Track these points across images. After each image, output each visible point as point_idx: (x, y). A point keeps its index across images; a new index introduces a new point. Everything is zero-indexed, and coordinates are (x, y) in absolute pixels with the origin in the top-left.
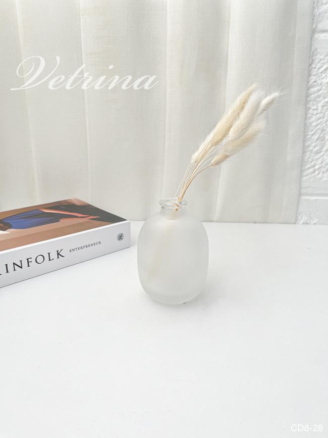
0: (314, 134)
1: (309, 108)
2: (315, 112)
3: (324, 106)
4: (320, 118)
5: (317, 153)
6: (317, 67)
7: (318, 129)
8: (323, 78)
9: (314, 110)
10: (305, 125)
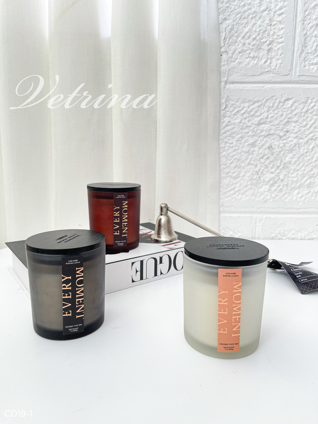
6: (231, 110)
8: (235, 119)
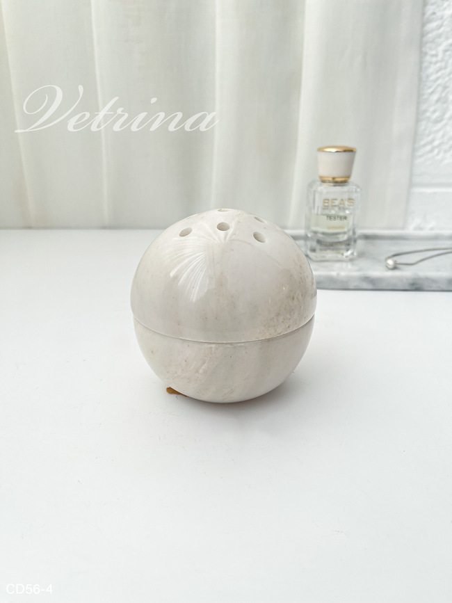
0: (432, 93)
1: (426, 54)
2: (434, 59)
3: (445, 51)
4: (440, 69)
5: (437, 121)
7: (439, 85)
9: (433, 56)
10: (420, 79)
